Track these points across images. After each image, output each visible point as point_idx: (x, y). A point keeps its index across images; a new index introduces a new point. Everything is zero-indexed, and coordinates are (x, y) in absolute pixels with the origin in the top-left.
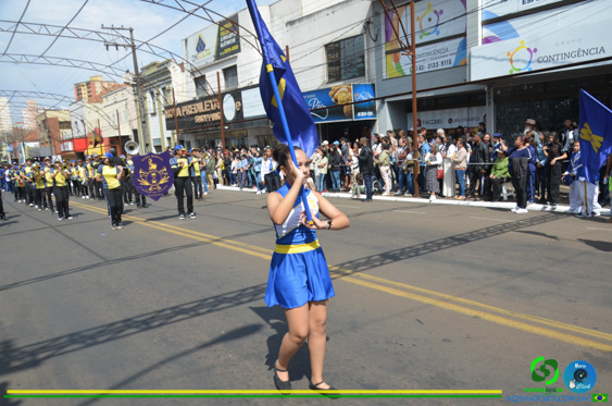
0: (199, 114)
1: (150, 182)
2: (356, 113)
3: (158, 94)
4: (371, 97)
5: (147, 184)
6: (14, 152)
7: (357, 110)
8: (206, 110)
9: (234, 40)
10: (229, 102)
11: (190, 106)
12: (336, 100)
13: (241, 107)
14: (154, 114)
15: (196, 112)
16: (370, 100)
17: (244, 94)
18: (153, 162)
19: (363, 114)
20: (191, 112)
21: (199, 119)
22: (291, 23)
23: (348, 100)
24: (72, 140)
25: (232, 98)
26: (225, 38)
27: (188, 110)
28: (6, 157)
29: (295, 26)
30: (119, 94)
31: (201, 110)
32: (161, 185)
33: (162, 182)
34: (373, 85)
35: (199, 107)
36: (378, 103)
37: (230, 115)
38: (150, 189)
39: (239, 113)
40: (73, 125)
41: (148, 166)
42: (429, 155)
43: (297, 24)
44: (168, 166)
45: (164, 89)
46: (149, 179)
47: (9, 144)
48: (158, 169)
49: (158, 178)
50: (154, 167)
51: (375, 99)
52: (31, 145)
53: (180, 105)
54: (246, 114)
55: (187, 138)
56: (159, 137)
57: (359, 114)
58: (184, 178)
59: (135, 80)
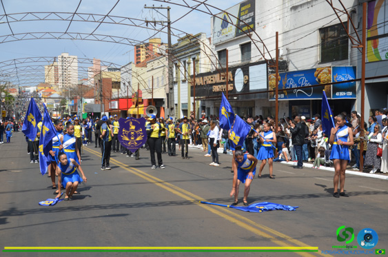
0: (216, 84)
1: (130, 138)
2: (334, 93)
3: (189, 63)
4: (351, 78)
5: (127, 139)
6: (75, 106)
7: (335, 90)
8: (222, 81)
9: (250, 20)
10: (239, 75)
11: (210, 77)
12: (319, 80)
13: (248, 81)
14: (184, 81)
15: (214, 82)
16: (349, 81)
17: (251, 69)
18: (133, 124)
19: (342, 94)
20: (210, 82)
21: (216, 89)
22: (294, 8)
23: (328, 80)
24: (118, 99)
25: (241, 72)
26: (244, 17)
27: (208, 80)
28: (68, 111)
29: (297, 11)
30: (156, 62)
31: (218, 81)
32: (138, 142)
33: (138, 139)
34: (354, 68)
35: (217, 78)
36: (358, 84)
37: (239, 87)
38: (129, 143)
39: (246, 85)
40: (122, 85)
41: (129, 127)
42: (372, 134)
43: (299, 9)
44: (144, 128)
45: (194, 59)
46: (129, 136)
47: (71, 99)
48: (136, 129)
49: (136, 136)
50: (133, 127)
51: (355, 80)
52: (89, 101)
53: (202, 75)
54: (252, 87)
55: (207, 105)
56: (186, 102)
57: (337, 94)
58: (155, 139)
59: (167, 51)
